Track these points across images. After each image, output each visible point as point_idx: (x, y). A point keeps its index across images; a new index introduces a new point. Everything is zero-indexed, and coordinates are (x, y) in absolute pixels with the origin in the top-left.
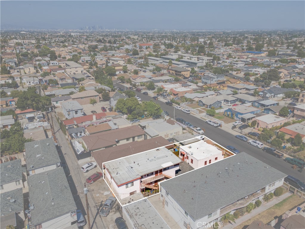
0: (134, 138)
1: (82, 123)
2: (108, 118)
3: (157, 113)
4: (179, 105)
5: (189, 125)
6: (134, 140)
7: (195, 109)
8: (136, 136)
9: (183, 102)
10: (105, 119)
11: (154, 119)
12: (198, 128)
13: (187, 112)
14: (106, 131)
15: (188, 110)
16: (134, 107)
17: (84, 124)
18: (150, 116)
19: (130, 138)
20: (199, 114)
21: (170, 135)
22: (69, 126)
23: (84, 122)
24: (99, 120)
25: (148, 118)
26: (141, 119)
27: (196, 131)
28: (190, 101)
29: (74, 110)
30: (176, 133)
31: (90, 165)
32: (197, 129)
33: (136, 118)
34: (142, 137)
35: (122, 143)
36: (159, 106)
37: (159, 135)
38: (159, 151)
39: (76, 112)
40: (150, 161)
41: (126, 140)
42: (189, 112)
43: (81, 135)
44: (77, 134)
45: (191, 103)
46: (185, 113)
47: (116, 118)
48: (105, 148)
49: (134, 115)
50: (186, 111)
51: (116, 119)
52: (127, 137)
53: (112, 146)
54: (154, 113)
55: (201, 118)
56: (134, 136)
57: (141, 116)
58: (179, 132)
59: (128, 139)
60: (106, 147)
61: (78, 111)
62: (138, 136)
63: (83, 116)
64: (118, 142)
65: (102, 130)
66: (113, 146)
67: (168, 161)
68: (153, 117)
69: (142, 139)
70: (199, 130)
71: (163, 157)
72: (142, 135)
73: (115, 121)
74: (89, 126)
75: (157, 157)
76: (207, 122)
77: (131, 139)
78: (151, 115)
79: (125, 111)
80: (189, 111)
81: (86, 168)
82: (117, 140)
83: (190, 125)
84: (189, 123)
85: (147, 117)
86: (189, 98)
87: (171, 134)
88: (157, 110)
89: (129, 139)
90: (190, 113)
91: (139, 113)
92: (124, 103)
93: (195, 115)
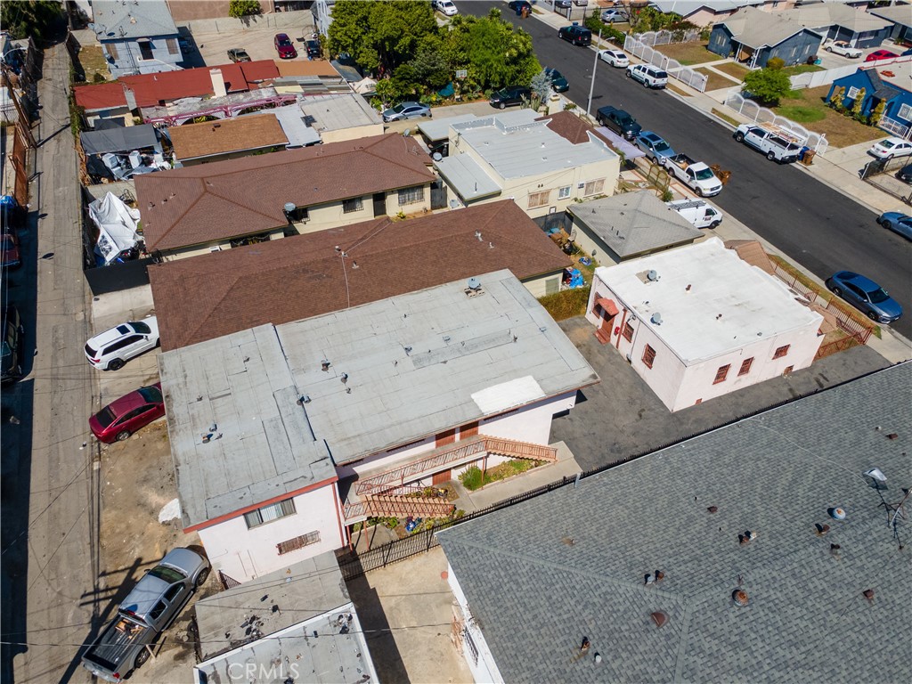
0: (379, 199)
1: (162, 103)
2: (281, 90)
3: (513, 79)
4: (619, 42)
5: (655, 143)
6: (380, 208)
7: (690, 68)
8: (392, 192)
9: (641, 32)
10: (266, 94)
11: (496, 106)
12: (699, 167)
13: (651, 79)
14: (261, 151)
15: (657, 70)
16: (405, 41)
17: (171, 110)
18: (479, 88)
19: (360, 198)
20: (708, 93)
21: (554, 195)
22: (102, 114)
23: (171, 101)
24: (241, 96)
25: (470, 99)
26: (439, 103)
27: (686, 180)
28: (672, 28)
29: (134, 39)
30: (588, 184)
31: (128, 335)
32: (690, 172)
33: (415, 98)
34: (422, 198)
35: (325, 219)
36: (524, 44)
37: (499, 194)
38: (476, 300)
39: (147, 50)
40: (418, 362)
41: (340, 207)
42: (660, 82)
43: (146, 162)
44: (124, 156)
45: (674, 39)
46: (642, 83)
47: (320, 93)
48: (227, 247)
49: (404, 83)
50: (651, 73)
51: (318, 97)
52: (348, 195)
53: (263, 236)
54: (497, 78)
55: (714, 111)
56: (379, 189)
57: (438, 88)
58: (602, 181)
59: (349, 204)
60: (234, 241)
61: (155, 42)
62: (401, 191)
63: (180, 68)
64: (300, 214)
65: (239, 148)
66: (274, 237)
67: (515, 373)
68: (493, 96)
69: (420, 205)
70: (703, 175)
71: (492, 341)
72: (421, 187)
73: (314, 106)
74: (190, 121)
75: (457, 338)
76: (740, 133)
77: (364, 202)
78: (486, 86)
79: (369, 57)
80: (663, 75)
81: (106, 351)
82: (290, 207)
83: (661, 148)
84: (654, 138)
85: (467, 93)
86: (667, 14)
87: (564, 191)
88: (514, 61)
89: (358, 204)
90: (663, 87)
91: (429, 73)
92: (365, 18)
93: (690, 96)
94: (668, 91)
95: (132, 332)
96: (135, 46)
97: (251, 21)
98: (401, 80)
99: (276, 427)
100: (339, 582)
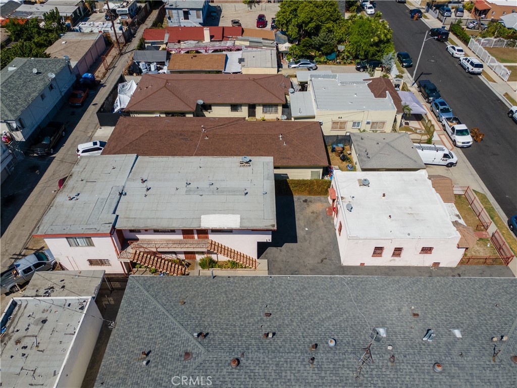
0: (252, 108)
1: (179, 42)
2: (238, 43)
3: (373, 55)
4: (466, 41)
5: (441, 107)
6: (252, 113)
7: (502, 65)
8: (259, 105)
9: (484, 37)
10: (229, 44)
11: (358, 69)
12: (463, 127)
13: (471, 67)
14: (209, 72)
15: (476, 61)
16: (312, 25)
17: (183, 45)
18: (351, 58)
19: (241, 105)
20: (508, 82)
21: (350, 125)
22: (152, 43)
23: (184, 41)
24: (218, 43)
25: (345, 63)
26: (325, 63)
27: (450, 134)
28: (508, 37)
29: (181, 9)
30: (373, 123)
31: (96, 146)
32: (453, 129)
34: (276, 112)
35: (220, 112)
36: (386, 35)
38: (247, 169)
39: (186, 15)
40: (188, 192)
41: (229, 108)
42: (476, 70)
43: (158, 69)
44: (149, 64)
45: (508, 45)
46: (465, 69)
47: (257, 47)
48: (164, 116)
49: (305, 48)
50: (472, 64)
51: (254, 49)
52: (234, 101)
53: (183, 114)
54: (363, 53)
55: (506, 95)
56: (252, 102)
57: (327, 54)
58: (384, 123)
59: (235, 107)
60: (167, 113)
61: (191, 12)
62: (264, 105)
63: (200, 26)
64: (207, 107)
65: (199, 69)
66: (188, 116)
68: (358, 64)
69: (277, 115)
70: (461, 133)
71: (233, 192)
72: (276, 105)
73: (247, 54)
74: (188, 52)
75: (216, 185)
76: (512, 111)
77: (243, 107)
78: (356, 57)
79: (293, 31)
80: (481, 66)
81: (84, 152)
82: (201, 102)
83: (445, 111)
84: (443, 104)
85: (345, 61)
86: (508, 29)
87: (356, 124)
88: (377, 44)
89: (239, 108)
90: (479, 74)
91: (322, 45)
92: (296, 10)
93: (495, 82)
94: (482, 78)
95: (98, 146)
96: (181, 12)
97: (253, 6)
98: (304, 46)
99: (102, 202)
100: (97, 285)
